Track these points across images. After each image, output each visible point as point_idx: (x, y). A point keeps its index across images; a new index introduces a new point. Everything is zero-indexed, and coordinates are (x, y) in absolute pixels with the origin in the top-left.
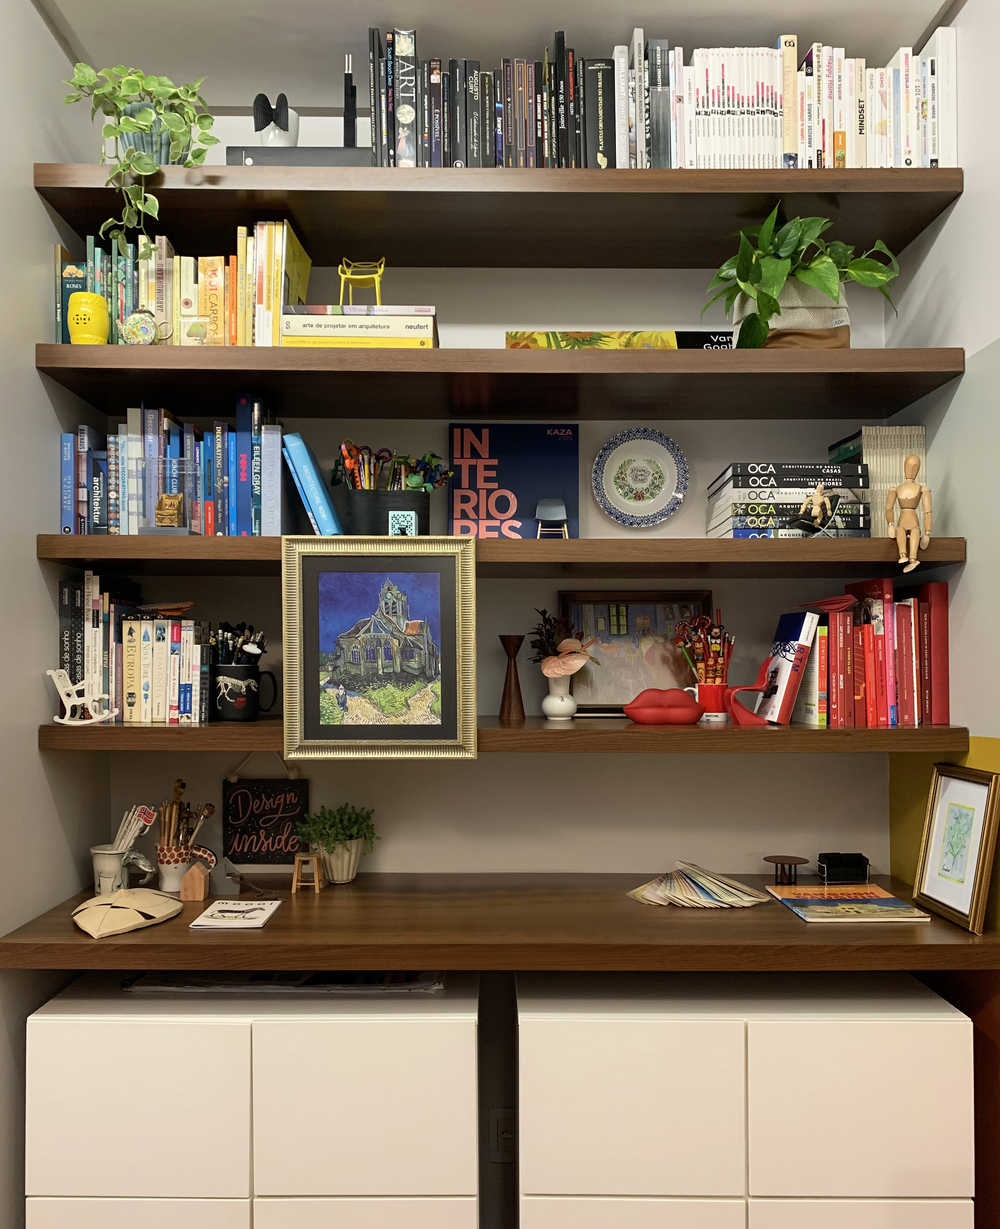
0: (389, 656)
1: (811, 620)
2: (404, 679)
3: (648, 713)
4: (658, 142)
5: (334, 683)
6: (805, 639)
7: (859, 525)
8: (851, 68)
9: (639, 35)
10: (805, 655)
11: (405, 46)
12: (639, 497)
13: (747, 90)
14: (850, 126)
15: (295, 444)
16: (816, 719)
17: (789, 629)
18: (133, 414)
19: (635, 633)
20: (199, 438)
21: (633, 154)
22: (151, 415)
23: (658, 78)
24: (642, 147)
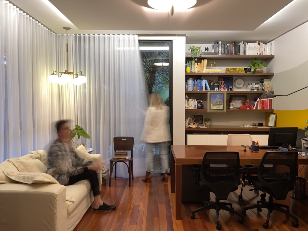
0: (218, 102)
1: (258, 99)
2: (219, 105)
3: (242, 108)
4: (245, 52)
5: (212, 105)
6: (258, 101)
7: (263, 89)
8: (264, 45)
9: (243, 41)
10: (258, 102)
11: (220, 43)
12: (239, 85)
13: (253, 47)
14: (263, 50)
15: (206, 81)
16: (259, 109)
17: (256, 100)
18: (190, 78)
19: (239, 100)
20: (197, 81)
21: (242, 53)
22: (192, 78)
23: (245, 46)
24: (243, 52)
